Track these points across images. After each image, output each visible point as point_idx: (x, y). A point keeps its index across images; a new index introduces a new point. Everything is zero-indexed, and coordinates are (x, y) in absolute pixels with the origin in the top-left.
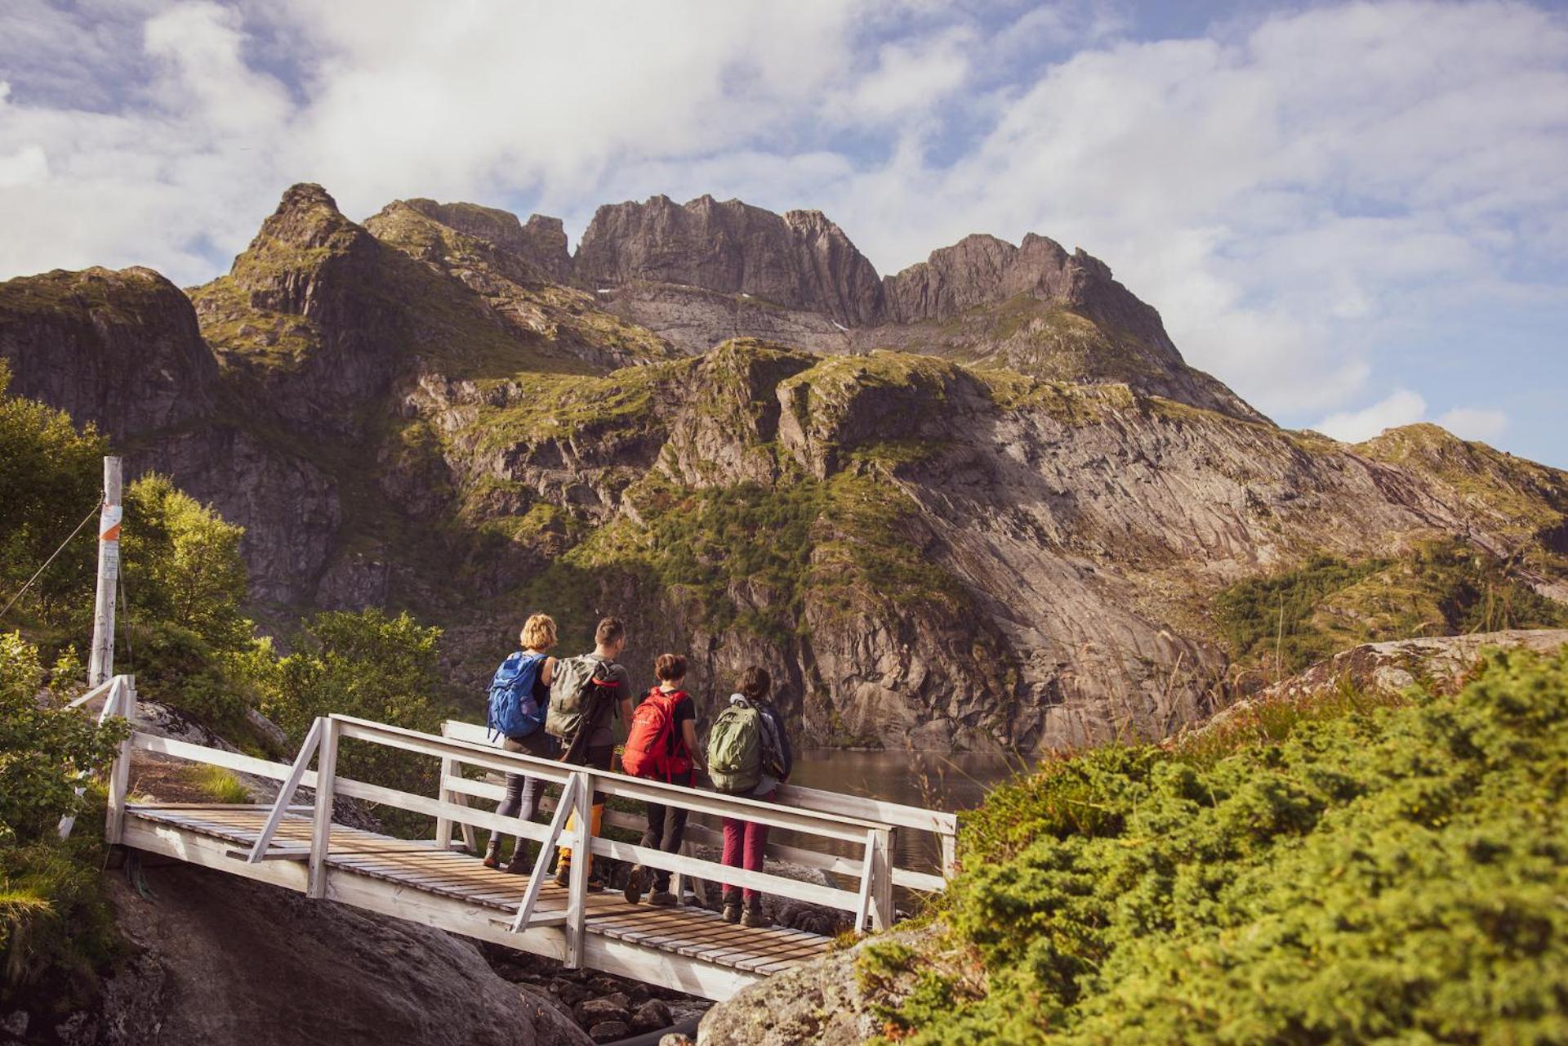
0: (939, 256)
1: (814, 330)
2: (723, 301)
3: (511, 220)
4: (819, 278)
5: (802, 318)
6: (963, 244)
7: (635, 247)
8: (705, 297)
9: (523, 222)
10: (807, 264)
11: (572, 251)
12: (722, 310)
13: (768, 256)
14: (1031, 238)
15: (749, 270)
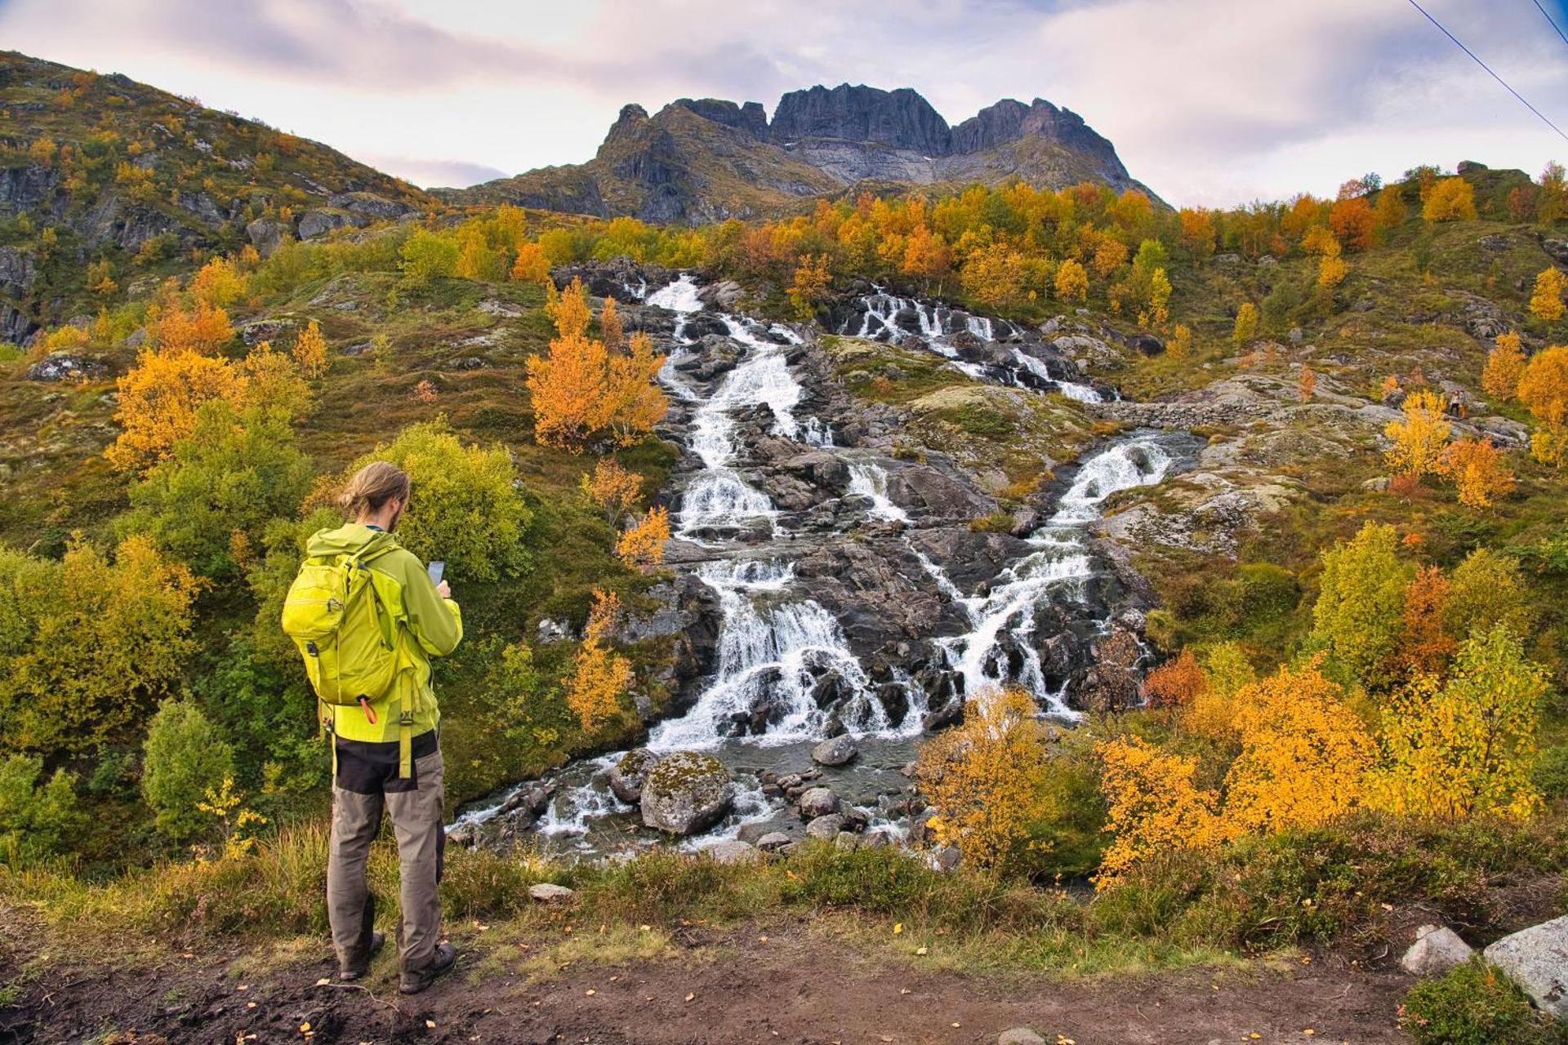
0: (983, 113)
1: (911, 161)
2: (857, 147)
3: (733, 106)
4: (913, 129)
5: (904, 154)
6: (998, 105)
7: (804, 117)
8: (846, 144)
9: (741, 107)
10: (905, 121)
11: (769, 122)
12: (858, 152)
13: (883, 117)
14: (1037, 102)
15: (871, 127)
